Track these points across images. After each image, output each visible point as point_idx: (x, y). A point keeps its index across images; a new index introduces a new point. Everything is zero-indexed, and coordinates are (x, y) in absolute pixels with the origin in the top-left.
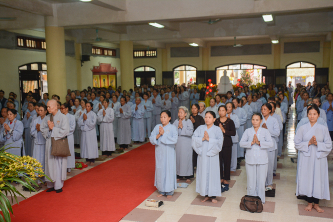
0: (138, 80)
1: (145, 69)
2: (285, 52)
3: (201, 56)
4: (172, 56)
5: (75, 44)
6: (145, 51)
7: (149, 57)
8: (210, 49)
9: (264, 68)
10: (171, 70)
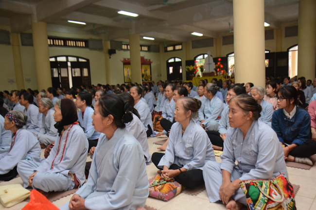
0: (171, 69)
1: (175, 60)
2: (286, 36)
3: (215, 46)
4: (193, 48)
5: (103, 42)
6: (174, 46)
7: (177, 50)
8: (222, 40)
9: (268, 52)
10: (193, 59)
